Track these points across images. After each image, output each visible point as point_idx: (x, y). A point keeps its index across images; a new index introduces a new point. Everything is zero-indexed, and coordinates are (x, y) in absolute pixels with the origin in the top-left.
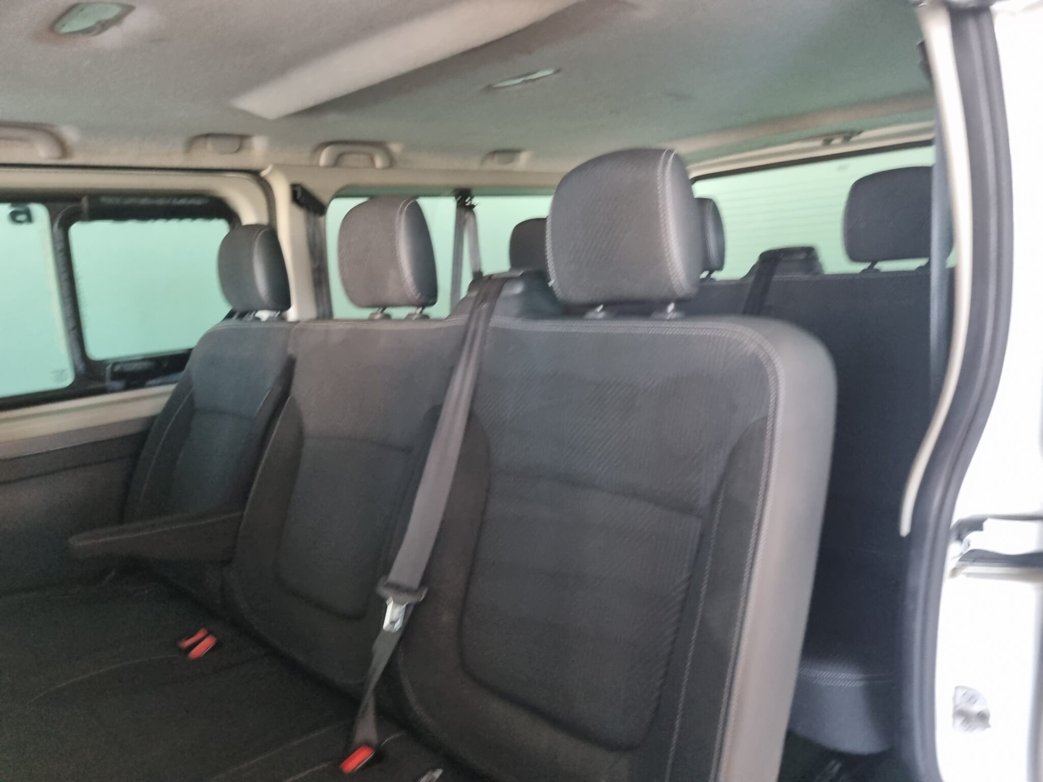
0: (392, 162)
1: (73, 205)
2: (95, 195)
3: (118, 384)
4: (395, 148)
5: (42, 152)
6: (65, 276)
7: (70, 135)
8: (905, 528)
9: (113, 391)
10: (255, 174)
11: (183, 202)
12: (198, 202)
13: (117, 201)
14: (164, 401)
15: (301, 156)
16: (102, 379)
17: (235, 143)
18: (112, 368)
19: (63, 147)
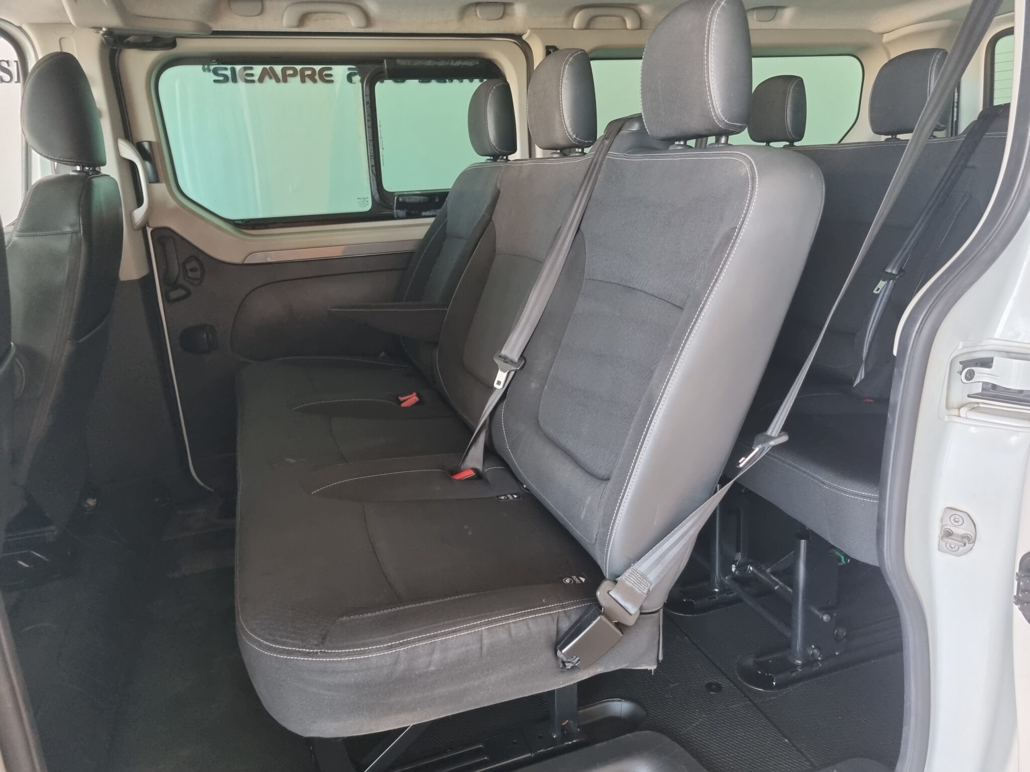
0: (641, 24)
1: (377, 66)
2: (392, 57)
3: (402, 213)
4: (646, 10)
5: (353, 22)
6: (370, 124)
7: (373, 8)
8: (895, 353)
9: (399, 218)
10: (517, 37)
11: (458, 63)
12: (470, 64)
13: (408, 63)
14: (427, 228)
15: (554, 20)
16: (391, 208)
17: (500, 10)
18: (398, 199)
19: (368, 19)
